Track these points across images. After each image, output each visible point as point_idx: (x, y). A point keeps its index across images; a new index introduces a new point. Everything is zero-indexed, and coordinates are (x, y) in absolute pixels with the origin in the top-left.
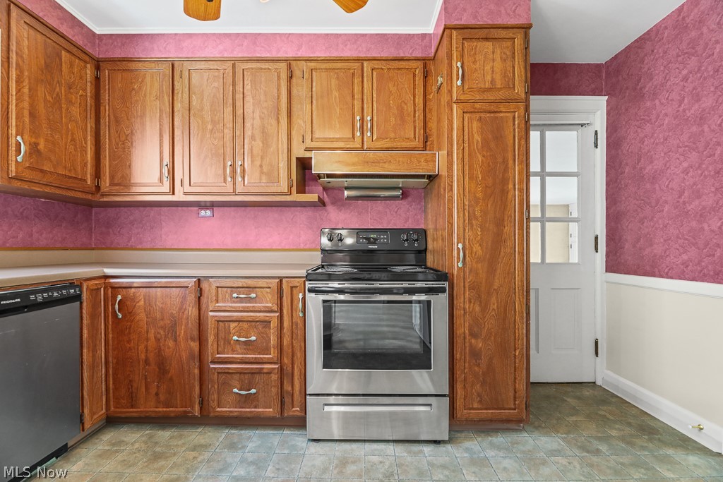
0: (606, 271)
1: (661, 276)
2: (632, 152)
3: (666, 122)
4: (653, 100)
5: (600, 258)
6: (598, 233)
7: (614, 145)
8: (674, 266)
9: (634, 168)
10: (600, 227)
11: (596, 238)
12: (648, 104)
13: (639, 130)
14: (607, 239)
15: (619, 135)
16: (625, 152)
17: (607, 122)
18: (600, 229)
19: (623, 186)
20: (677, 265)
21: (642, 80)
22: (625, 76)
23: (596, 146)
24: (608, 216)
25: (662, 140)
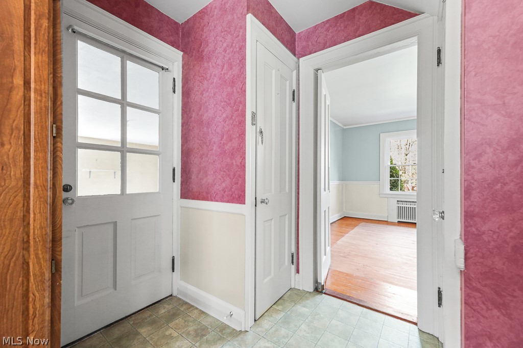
0: (181, 198)
1: (212, 200)
2: (196, 101)
3: (215, 81)
4: (208, 62)
5: (177, 187)
6: (175, 166)
7: (186, 94)
8: (219, 192)
9: (198, 114)
10: (176, 161)
11: (174, 170)
12: (206, 64)
13: (201, 84)
14: (181, 171)
15: (189, 86)
16: (192, 100)
17: (182, 74)
18: (177, 163)
19: (191, 128)
20: (220, 191)
21: (203, 45)
22: (193, 39)
23: (174, 92)
24: (182, 152)
25: (213, 95)
